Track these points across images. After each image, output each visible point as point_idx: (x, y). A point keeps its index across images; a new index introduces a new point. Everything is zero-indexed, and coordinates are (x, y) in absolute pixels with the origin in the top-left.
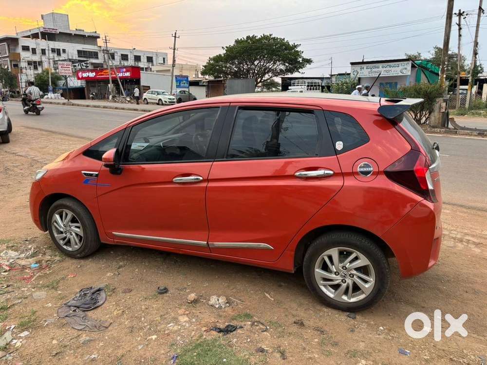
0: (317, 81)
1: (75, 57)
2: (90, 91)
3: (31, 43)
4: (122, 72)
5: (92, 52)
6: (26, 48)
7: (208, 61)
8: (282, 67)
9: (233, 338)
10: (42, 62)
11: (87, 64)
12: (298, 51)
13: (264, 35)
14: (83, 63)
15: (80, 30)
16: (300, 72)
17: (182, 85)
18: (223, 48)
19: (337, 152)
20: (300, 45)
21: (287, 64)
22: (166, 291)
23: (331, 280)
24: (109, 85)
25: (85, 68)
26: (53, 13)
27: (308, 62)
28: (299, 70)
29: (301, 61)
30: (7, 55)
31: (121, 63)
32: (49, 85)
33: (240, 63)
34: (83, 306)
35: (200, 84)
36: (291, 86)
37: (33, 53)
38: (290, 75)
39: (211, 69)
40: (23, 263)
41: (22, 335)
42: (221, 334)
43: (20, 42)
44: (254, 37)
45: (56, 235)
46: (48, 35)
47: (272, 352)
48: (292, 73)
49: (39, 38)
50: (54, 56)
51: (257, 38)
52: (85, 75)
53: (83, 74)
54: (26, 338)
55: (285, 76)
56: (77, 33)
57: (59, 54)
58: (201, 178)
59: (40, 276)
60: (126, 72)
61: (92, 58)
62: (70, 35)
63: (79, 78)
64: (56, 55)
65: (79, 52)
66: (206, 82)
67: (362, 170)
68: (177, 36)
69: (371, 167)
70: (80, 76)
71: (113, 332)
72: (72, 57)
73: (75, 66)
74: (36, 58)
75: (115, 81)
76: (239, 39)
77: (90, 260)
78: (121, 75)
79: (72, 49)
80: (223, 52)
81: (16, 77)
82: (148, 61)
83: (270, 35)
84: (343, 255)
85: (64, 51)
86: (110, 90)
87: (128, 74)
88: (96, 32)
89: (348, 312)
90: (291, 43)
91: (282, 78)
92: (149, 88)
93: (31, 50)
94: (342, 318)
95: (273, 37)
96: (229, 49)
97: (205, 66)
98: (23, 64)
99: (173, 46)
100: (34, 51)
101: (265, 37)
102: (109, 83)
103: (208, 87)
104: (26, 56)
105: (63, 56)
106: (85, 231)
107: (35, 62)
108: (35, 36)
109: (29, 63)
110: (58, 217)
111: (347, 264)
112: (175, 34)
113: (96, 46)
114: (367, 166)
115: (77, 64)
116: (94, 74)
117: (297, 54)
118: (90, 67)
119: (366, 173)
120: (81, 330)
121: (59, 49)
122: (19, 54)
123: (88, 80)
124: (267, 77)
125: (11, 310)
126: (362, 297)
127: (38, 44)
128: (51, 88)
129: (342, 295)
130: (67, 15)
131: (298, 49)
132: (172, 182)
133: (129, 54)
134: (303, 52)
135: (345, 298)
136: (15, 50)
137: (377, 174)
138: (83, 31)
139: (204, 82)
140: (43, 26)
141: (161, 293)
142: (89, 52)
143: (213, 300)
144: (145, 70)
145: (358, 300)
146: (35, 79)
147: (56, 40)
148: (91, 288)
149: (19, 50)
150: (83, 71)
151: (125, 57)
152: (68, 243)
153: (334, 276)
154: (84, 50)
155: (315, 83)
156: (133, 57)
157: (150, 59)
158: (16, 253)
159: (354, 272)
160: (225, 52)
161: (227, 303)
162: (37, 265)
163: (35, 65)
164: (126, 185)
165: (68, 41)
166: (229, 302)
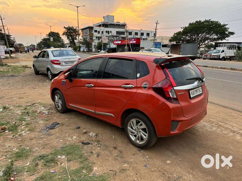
0: (234, 44)
1: (115, 34)
2: (118, 49)
3: (98, 29)
4: (132, 41)
5: (122, 32)
6: (96, 31)
7: (174, 35)
8: (216, 37)
9: (85, 147)
10: (101, 37)
11: (119, 37)
12: (226, 28)
13: (206, 20)
14: (118, 37)
15: (118, 22)
16: (225, 40)
17: (157, 47)
18: (181, 28)
19: (137, 78)
20: (228, 24)
21: (218, 35)
22: (79, 128)
23: (134, 133)
24: (126, 47)
25: (118, 39)
26: (108, 15)
27: (232, 34)
28: (226, 38)
29: (227, 34)
30: (89, 34)
31: (134, 37)
32: (102, 47)
33: (191, 35)
34: (49, 127)
35: (167, 46)
36: (217, 47)
37: (98, 33)
38: (220, 41)
39: (174, 39)
40: (44, 111)
41: (27, 132)
42: (82, 144)
43: (94, 28)
44: (200, 21)
45: (56, 103)
46: (105, 25)
47: (95, 154)
48: (222, 40)
49: (101, 27)
50: (106, 34)
51: (201, 22)
52: (117, 42)
53: (116, 42)
54: (28, 133)
55: (218, 42)
56: (117, 24)
57: (109, 33)
58: (93, 85)
59: (46, 117)
60: (134, 41)
61: (122, 34)
62: (114, 25)
63: (114, 44)
64: (107, 34)
65: (117, 32)
66: (170, 45)
67: (144, 86)
68: (158, 23)
69: (147, 85)
70: (115, 43)
71: (52, 137)
72: (114, 34)
73: (114, 38)
74: (99, 35)
75: (128, 45)
76: (191, 23)
77: (65, 114)
78: (131, 42)
79: (114, 31)
80: (181, 30)
81: (91, 44)
82: (147, 35)
83: (210, 20)
84: (137, 123)
85: (111, 32)
86: (126, 49)
87: (135, 42)
88: (125, 23)
89: (139, 148)
90: (222, 24)
91: (215, 43)
92: (144, 48)
93: (98, 32)
94: (135, 149)
95: (211, 21)
96: (186, 29)
97: (172, 37)
98: (94, 38)
99: (155, 28)
100: (99, 32)
101: (206, 21)
102: (126, 46)
103: (171, 47)
104: (96, 34)
105: (110, 34)
106: (62, 103)
107: (99, 37)
108: (100, 26)
109: (96, 37)
110: (56, 96)
111: (138, 126)
112: (157, 22)
113: (124, 29)
114: (146, 84)
115: (115, 38)
116: (121, 42)
117: (226, 29)
118: (120, 39)
119: (145, 88)
120: (43, 134)
121: (109, 31)
122: (93, 33)
123: (118, 45)
124: (206, 42)
125: (30, 125)
126: (144, 142)
127: (101, 29)
128: (103, 48)
129: (137, 140)
130: (114, 16)
131: (227, 27)
132: (84, 86)
133: (138, 32)
134: (229, 28)
135: (138, 141)
136: (92, 32)
137: (149, 88)
138: (120, 22)
139: (169, 45)
140: (104, 21)
141: (77, 128)
142: (121, 32)
143: (91, 134)
144: (145, 40)
145: (142, 143)
146: (98, 44)
147: (108, 27)
148: (57, 123)
149: (93, 32)
150: (117, 41)
151: (136, 34)
152: (58, 107)
153: (134, 131)
154: (119, 31)
155: (234, 45)
156: (140, 33)
157: (148, 34)
158: (44, 108)
159: (141, 130)
160: (183, 30)
161: (96, 136)
162: (48, 113)
163: (99, 38)
164: (72, 86)
165: (113, 28)
166: (96, 135)
